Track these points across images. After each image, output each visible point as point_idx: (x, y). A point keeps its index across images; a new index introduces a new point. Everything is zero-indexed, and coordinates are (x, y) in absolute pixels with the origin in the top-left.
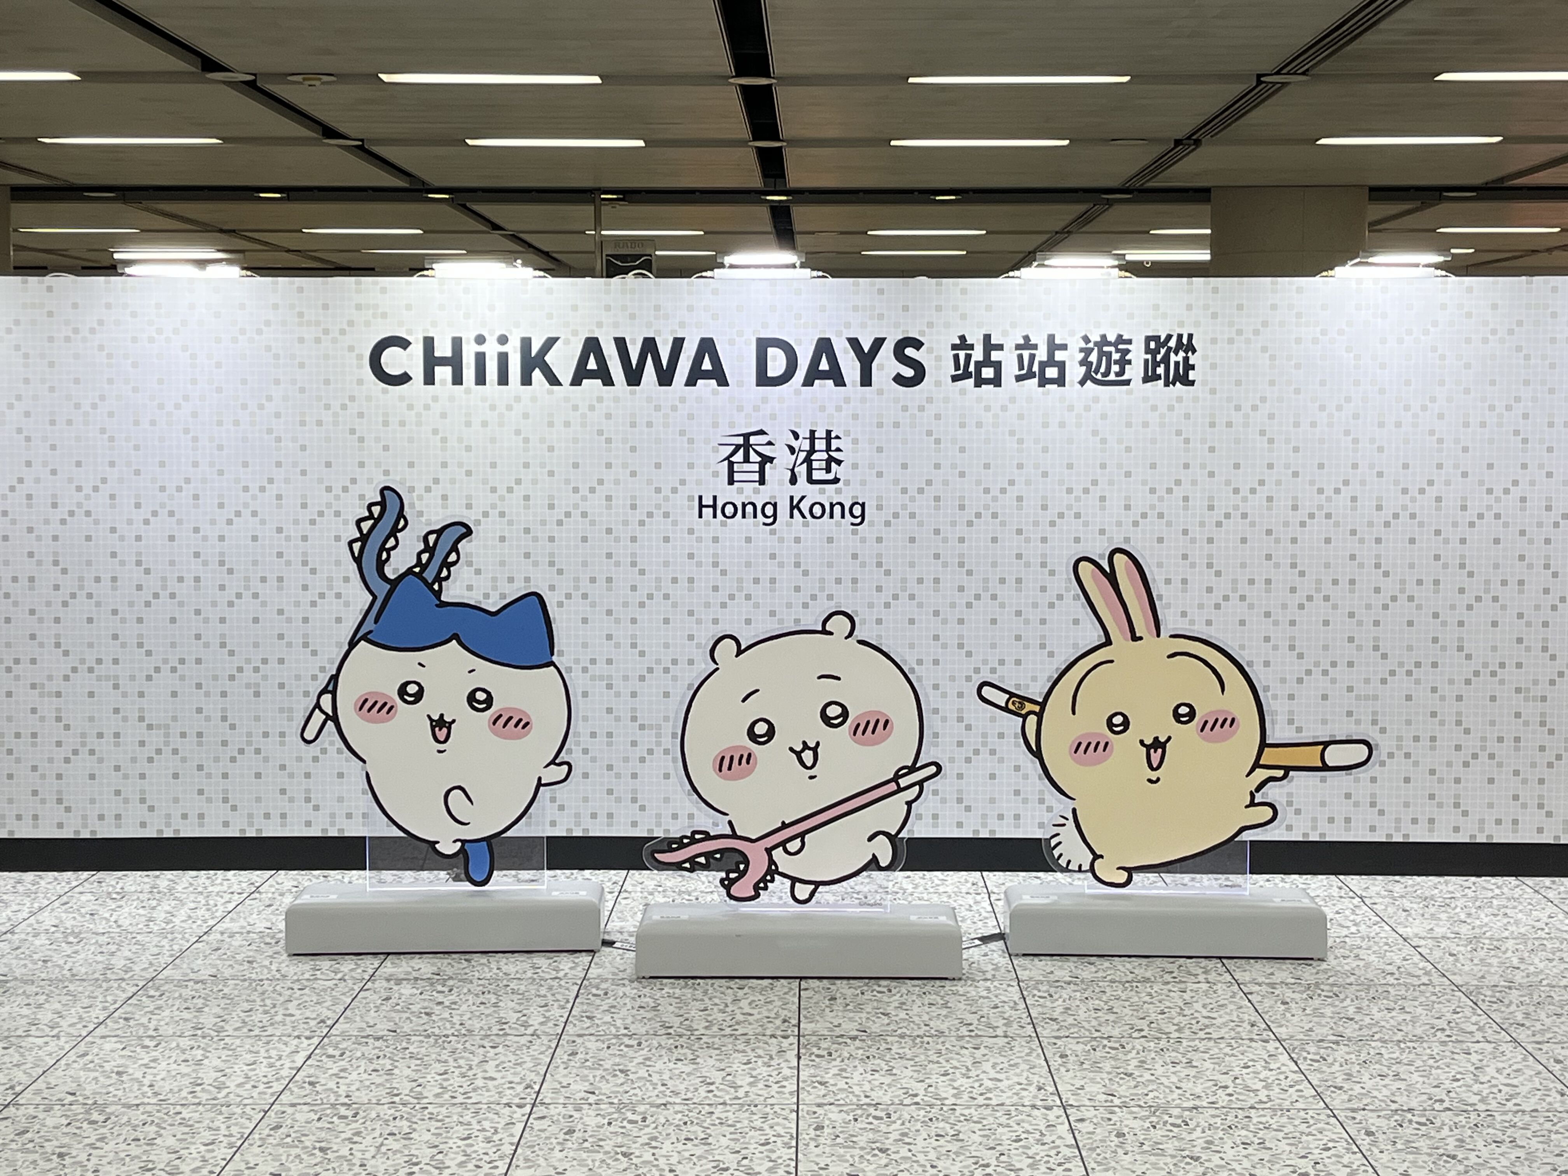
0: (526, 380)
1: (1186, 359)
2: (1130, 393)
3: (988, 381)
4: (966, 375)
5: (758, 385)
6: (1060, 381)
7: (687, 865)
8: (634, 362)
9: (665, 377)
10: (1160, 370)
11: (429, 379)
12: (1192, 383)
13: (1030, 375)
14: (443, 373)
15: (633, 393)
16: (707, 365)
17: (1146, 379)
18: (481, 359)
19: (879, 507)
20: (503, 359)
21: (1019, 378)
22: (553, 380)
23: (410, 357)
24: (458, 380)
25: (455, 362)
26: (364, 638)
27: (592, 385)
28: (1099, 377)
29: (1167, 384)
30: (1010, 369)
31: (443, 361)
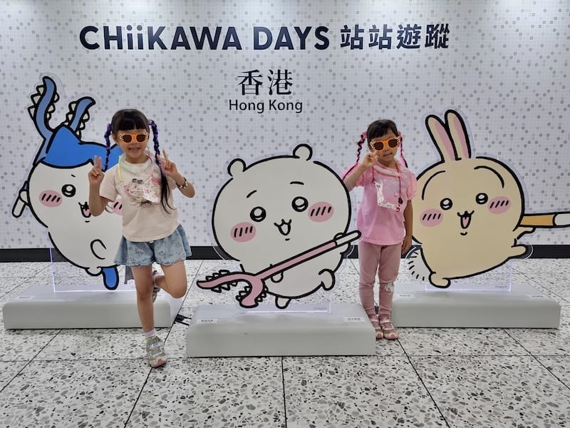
0: (151, 47)
1: (445, 36)
2: (419, 51)
3: (357, 47)
4: (347, 44)
5: (255, 49)
6: (389, 47)
7: (217, 289)
8: (199, 38)
9: (213, 46)
10: (433, 41)
11: (107, 47)
12: (447, 47)
13: (375, 44)
14: (113, 43)
15: (199, 53)
16: (232, 40)
17: (427, 45)
18: (130, 36)
19: (308, 105)
20: (140, 37)
21: (370, 45)
22: (163, 47)
23: (98, 36)
24: (120, 47)
25: (118, 38)
26: (42, 161)
27: (181, 49)
28: (406, 44)
29: (436, 48)
30: (367, 41)
31: (113, 38)
